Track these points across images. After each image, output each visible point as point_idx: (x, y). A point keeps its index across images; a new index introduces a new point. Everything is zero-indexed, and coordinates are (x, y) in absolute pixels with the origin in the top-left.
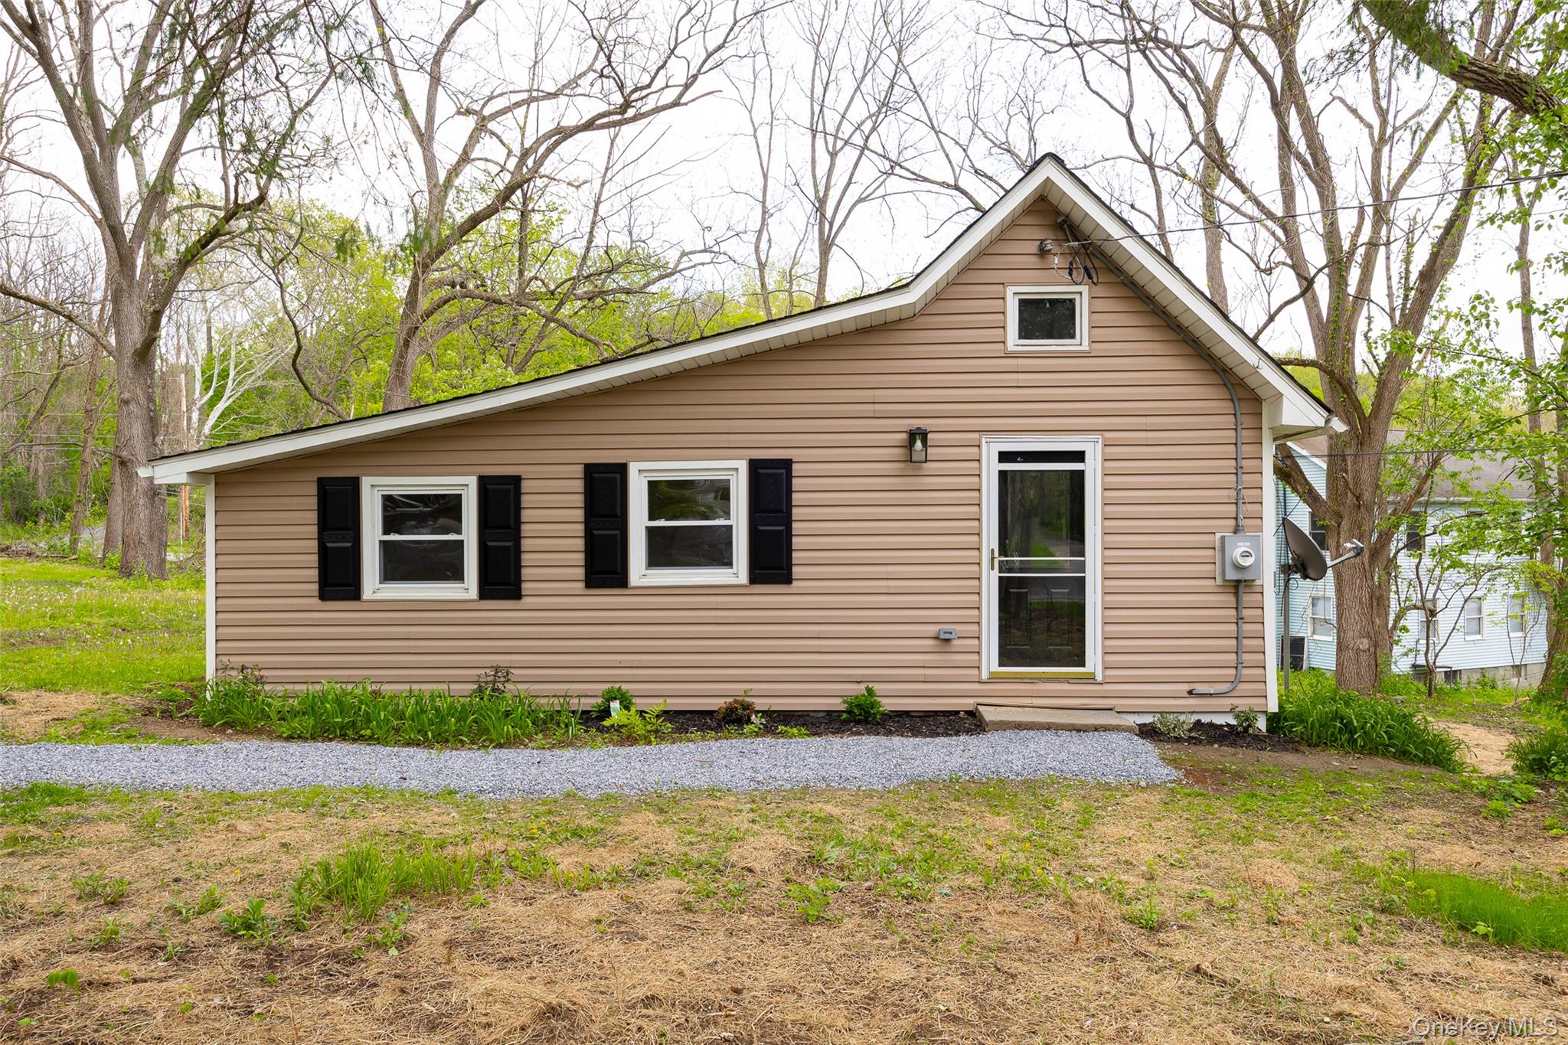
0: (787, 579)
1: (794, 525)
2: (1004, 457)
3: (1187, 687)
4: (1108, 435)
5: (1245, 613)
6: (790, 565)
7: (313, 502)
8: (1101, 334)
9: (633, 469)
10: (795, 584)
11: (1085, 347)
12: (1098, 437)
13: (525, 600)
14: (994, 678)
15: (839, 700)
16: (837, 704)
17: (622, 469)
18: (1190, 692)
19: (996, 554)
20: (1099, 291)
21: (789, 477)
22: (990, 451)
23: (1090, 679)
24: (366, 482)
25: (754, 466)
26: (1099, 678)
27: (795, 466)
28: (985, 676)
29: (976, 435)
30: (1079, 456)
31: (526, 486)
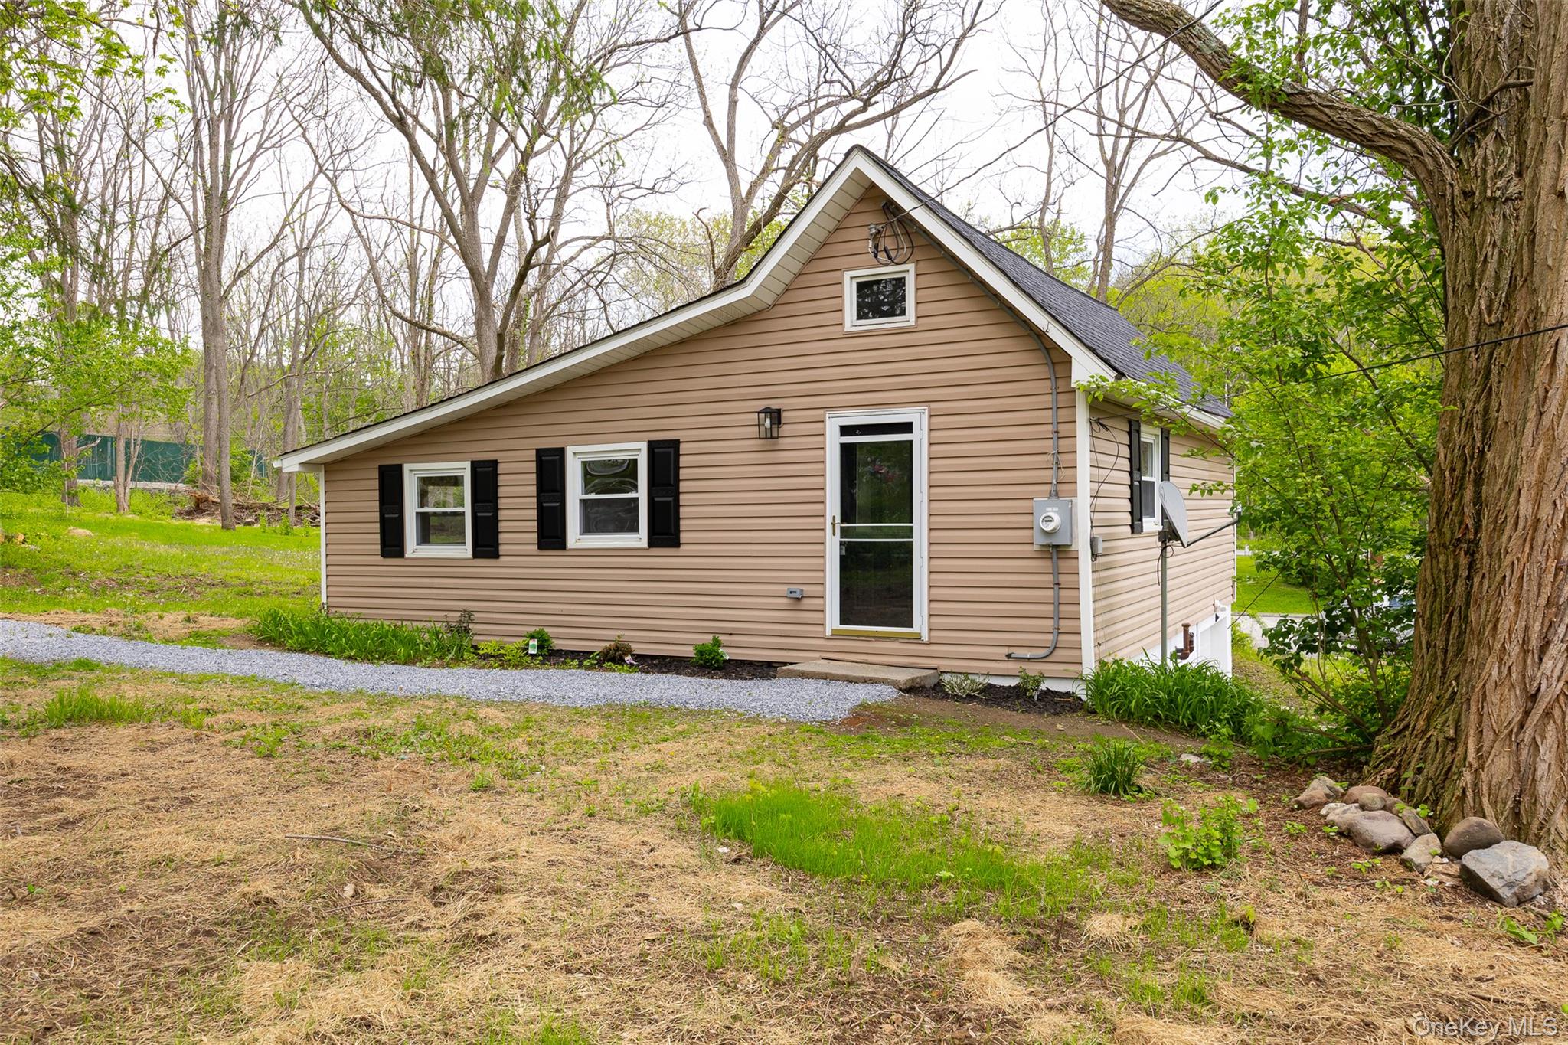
0: (677, 544)
1: (682, 497)
2: (846, 430)
3: (1006, 651)
4: (933, 405)
5: (1062, 578)
6: (678, 531)
7: (376, 484)
8: (926, 309)
9: (569, 451)
10: (683, 547)
11: (912, 323)
12: (925, 408)
13: (503, 559)
14: (836, 635)
15: (691, 648)
16: (689, 652)
17: (561, 452)
18: (1009, 656)
19: (838, 520)
20: (925, 267)
21: (677, 455)
22: (832, 425)
23: (916, 639)
24: (407, 467)
25: (652, 445)
26: (925, 638)
27: (682, 446)
28: (828, 633)
29: (821, 412)
30: (907, 427)
31: (501, 468)
